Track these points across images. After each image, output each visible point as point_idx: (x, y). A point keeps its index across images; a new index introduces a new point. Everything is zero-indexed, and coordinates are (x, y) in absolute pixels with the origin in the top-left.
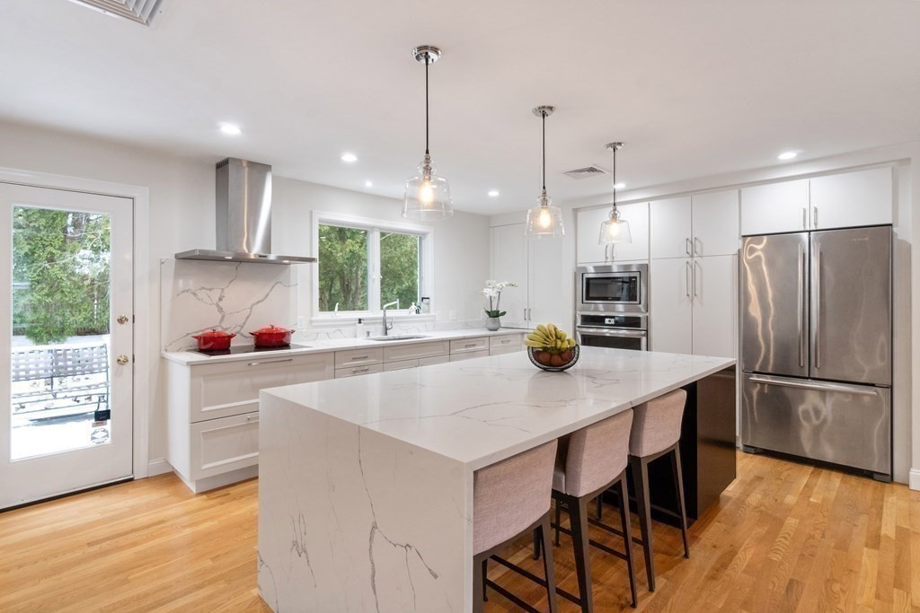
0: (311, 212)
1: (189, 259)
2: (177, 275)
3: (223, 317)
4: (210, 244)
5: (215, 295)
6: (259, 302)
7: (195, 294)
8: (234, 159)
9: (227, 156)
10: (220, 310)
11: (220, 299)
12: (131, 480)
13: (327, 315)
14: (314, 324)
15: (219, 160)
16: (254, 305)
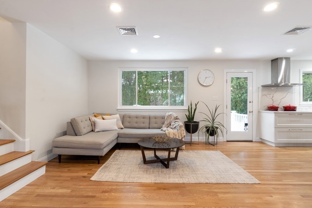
0: (300, 69)
1: (265, 87)
2: (262, 91)
3: (273, 102)
4: (269, 82)
5: (271, 96)
6: (283, 98)
7: (266, 96)
8: (280, 58)
9: (277, 57)
10: (273, 100)
11: (273, 97)
12: (252, 141)
13: (305, 103)
14: (301, 105)
15: (272, 59)
16: (282, 99)
